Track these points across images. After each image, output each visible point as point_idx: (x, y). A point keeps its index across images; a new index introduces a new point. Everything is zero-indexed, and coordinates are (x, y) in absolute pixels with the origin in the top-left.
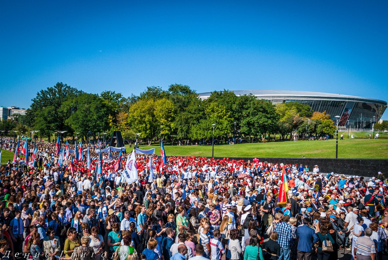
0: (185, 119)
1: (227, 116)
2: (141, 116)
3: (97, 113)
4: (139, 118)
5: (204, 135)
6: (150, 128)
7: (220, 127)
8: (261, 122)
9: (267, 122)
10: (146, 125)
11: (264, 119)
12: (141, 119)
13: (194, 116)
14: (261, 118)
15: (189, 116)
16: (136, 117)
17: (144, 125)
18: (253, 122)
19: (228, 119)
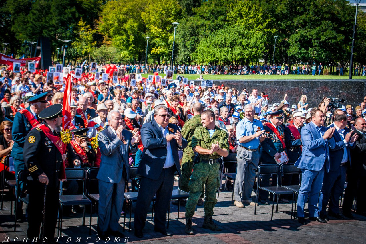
0: (192, 27)
1: (265, 24)
2: (119, 21)
3: (60, 14)
4: (116, 24)
5: (214, 56)
6: (134, 42)
7: (244, 42)
8: (323, 38)
9: (335, 38)
10: (128, 37)
11: (329, 33)
12: (119, 25)
13: (208, 23)
14: (326, 30)
15: (199, 23)
16: (111, 22)
17: (124, 37)
18: (310, 37)
19: (266, 30)
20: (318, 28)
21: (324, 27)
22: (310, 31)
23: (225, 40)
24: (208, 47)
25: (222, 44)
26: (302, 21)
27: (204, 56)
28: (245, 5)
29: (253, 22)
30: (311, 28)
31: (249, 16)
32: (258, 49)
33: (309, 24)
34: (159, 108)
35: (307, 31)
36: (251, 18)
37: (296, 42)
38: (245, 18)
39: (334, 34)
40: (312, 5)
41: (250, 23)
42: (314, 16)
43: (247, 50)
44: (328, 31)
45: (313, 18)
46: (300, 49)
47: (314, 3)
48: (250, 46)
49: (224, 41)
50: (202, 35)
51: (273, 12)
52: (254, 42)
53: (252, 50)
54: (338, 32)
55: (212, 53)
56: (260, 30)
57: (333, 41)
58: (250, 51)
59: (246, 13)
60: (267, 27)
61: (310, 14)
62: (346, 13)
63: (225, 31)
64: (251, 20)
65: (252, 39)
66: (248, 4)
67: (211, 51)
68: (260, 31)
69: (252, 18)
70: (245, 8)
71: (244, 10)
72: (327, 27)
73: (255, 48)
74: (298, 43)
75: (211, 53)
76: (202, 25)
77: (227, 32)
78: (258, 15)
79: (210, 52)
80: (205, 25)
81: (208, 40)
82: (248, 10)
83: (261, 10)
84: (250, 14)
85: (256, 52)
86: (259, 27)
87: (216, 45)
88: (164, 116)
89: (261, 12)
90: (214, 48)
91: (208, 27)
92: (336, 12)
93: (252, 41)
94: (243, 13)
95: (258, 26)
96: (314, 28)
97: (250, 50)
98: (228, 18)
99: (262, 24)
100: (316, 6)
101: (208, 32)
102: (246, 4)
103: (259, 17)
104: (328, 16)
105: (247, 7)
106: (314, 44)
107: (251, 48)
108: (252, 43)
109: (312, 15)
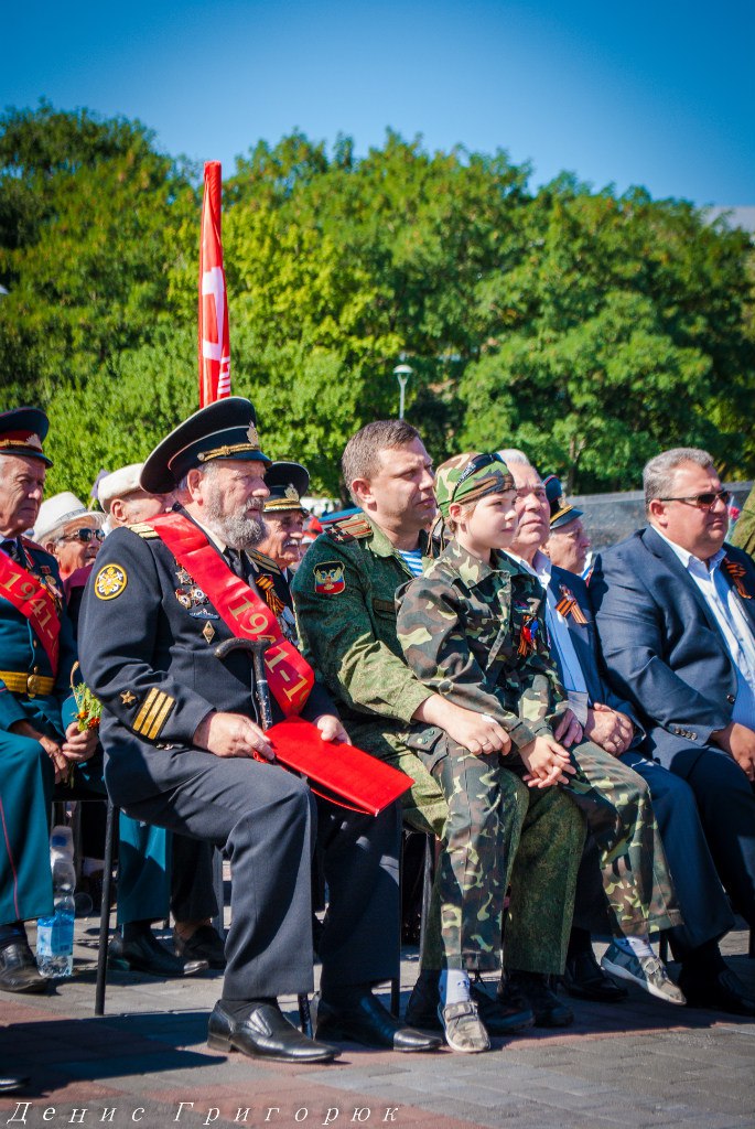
1: (347, 316)
8: (617, 371)
11: (643, 347)
13: (79, 317)
18: (557, 369)
19: (356, 343)
20: (592, 326)
21: (619, 322)
22: (555, 341)
23: (171, 396)
24: (92, 428)
25: (159, 413)
26: (515, 297)
27: (76, 470)
28: (253, 229)
29: (293, 305)
30: (557, 329)
31: (275, 282)
32: (328, 431)
33: (548, 310)
34: (675, 465)
35: (543, 342)
36: (283, 289)
37: (494, 395)
38: (256, 291)
39: (664, 347)
40: (557, 221)
41: (281, 314)
42: (568, 272)
43: (278, 436)
44: (637, 336)
45: (568, 281)
46: (514, 428)
47: (565, 214)
48: (289, 417)
49: (165, 399)
50: (54, 379)
51: (379, 259)
52: (307, 398)
53: (301, 436)
54: (682, 341)
55: (116, 457)
56: (327, 342)
57: (664, 381)
58: (294, 439)
59: (257, 265)
60: (359, 329)
61: (552, 267)
62: (705, 258)
63: (167, 353)
64: (282, 297)
65: (298, 386)
66: (265, 228)
67: (109, 447)
68: (328, 347)
69: (289, 290)
70: (255, 244)
71: (249, 250)
72: (628, 322)
73: (318, 426)
74: (508, 399)
75: (110, 456)
76: (51, 329)
77: (179, 356)
78: (314, 276)
79: (102, 454)
80: (68, 329)
81: (89, 397)
82: (266, 251)
83: (327, 249)
84: (277, 271)
85: (319, 446)
86: (323, 328)
87: (130, 418)
88: (705, 499)
89: (327, 260)
90: (121, 432)
91: (79, 337)
92: (659, 255)
93: (301, 394)
94: (244, 266)
95: (317, 321)
96: (572, 324)
97: (291, 434)
98: (171, 292)
99: (336, 316)
100: (574, 230)
101: (81, 364)
102: (257, 225)
103: (318, 282)
104: (630, 269)
105: (261, 241)
106: (579, 401)
107: (296, 425)
108: (298, 405)
109: (560, 266)
